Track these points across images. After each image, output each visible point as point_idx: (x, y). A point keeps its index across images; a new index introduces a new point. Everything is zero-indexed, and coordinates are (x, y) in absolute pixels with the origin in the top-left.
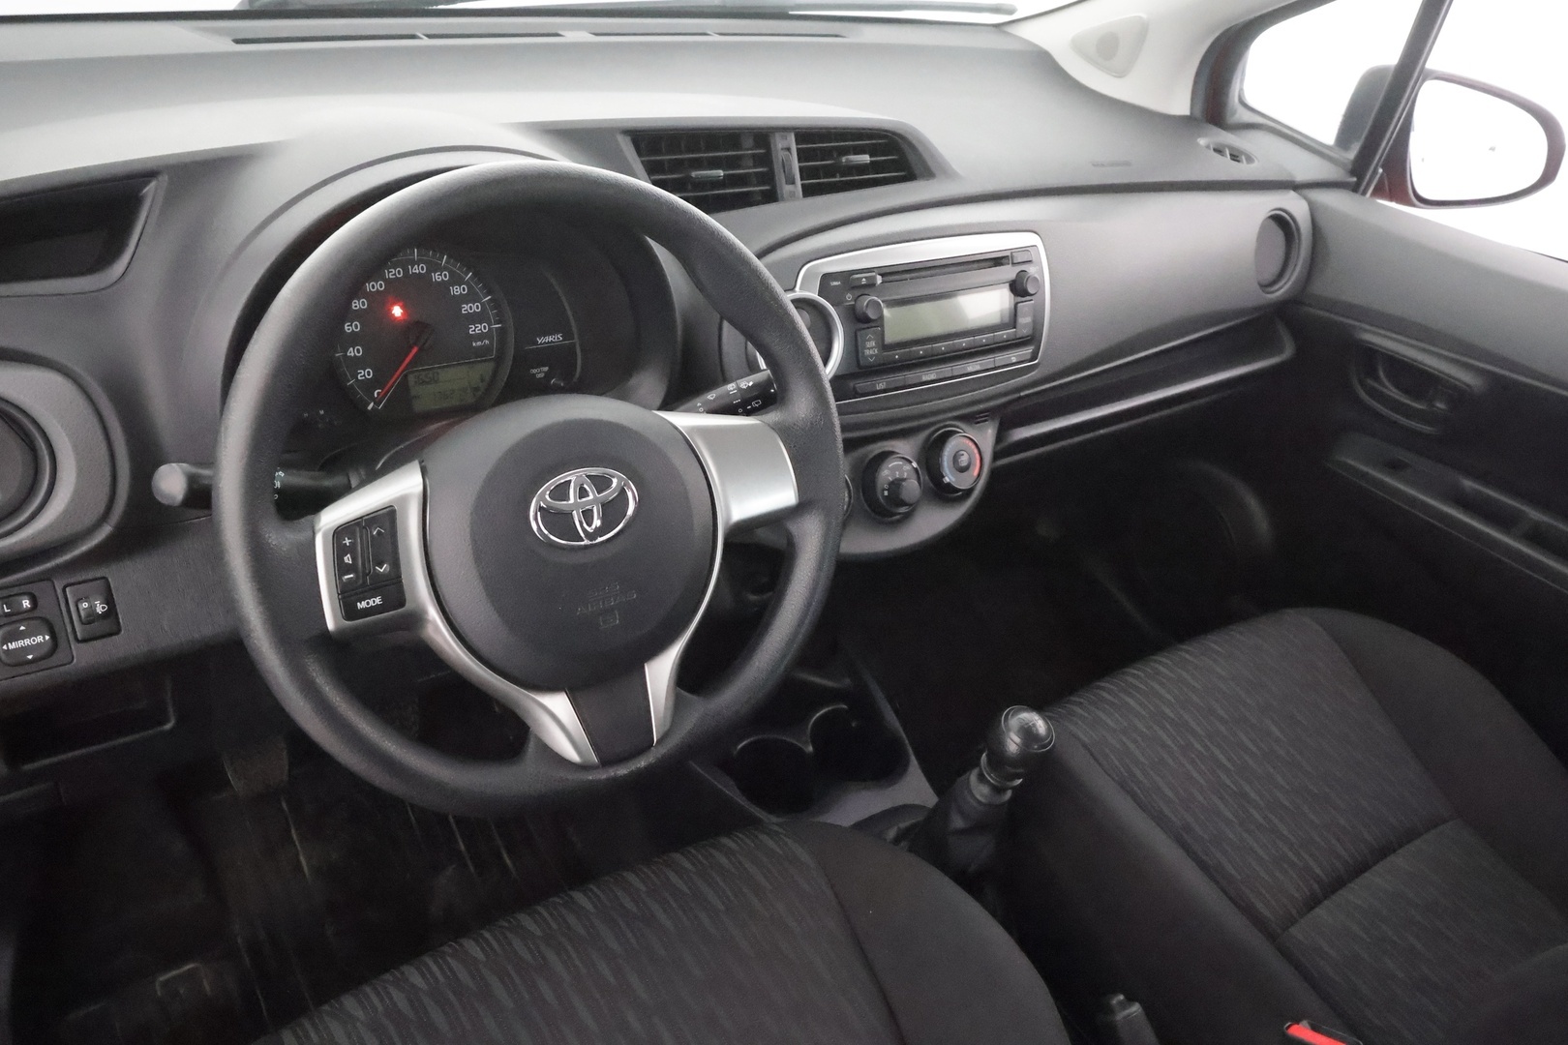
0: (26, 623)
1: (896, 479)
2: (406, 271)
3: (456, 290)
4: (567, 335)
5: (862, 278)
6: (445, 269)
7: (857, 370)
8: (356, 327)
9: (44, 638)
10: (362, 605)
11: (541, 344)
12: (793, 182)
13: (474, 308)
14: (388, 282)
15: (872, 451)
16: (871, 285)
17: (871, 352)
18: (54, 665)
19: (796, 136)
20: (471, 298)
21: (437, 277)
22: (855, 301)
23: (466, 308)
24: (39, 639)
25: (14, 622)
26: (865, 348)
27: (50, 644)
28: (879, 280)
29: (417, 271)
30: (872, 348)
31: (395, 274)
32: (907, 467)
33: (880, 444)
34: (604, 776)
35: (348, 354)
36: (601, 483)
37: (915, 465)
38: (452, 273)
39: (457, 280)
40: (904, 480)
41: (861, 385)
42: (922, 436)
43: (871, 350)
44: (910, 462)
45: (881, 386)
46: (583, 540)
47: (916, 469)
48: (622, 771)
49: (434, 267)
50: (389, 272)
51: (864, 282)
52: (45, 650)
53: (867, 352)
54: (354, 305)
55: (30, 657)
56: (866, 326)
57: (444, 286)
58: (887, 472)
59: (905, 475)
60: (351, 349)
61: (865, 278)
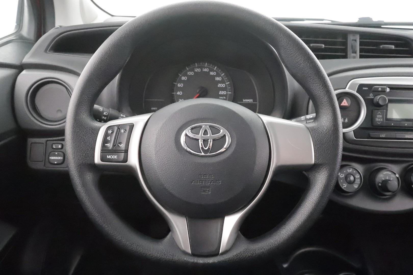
0: (58, 152)
1: (386, 180)
2: (202, 70)
3: (217, 79)
4: (255, 100)
5: (379, 88)
6: (215, 71)
7: (372, 127)
8: (182, 85)
9: (61, 158)
10: (109, 157)
11: (244, 102)
12: (355, 53)
13: (223, 85)
14: (195, 73)
15: (377, 166)
16: (383, 91)
17: (379, 120)
18: (63, 167)
19: (360, 36)
20: (222, 82)
21: (212, 73)
22: (374, 97)
23: (219, 85)
24: (60, 158)
25: (54, 151)
26: (376, 117)
27: (62, 160)
28: (388, 90)
29: (205, 71)
30: (380, 118)
31: (198, 71)
32: (393, 176)
33: (381, 164)
34: (192, 261)
35: (177, 94)
36: (215, 130)
37: (397, 176)
38: (217, 73)
39: (218, 75)
40: (390, 180)
41: (373, 134)
42: (404, 165)
43: (379, 119)
44: (395, 174)
45: (383, 136)
46: (202, 153)
47: (398, 178)
48: (201, 261)
49: (211, 70)
50: (196, 69)
51: (380, 89)
52: (60, 162)
53: (377, 120)
54: (182, 78)
55: (56, 163)
56: (378, 108)
57: (214, 76)
58: (382, 176)
59: (392, 179)
60: (178, 92)
61: (381, 88)
